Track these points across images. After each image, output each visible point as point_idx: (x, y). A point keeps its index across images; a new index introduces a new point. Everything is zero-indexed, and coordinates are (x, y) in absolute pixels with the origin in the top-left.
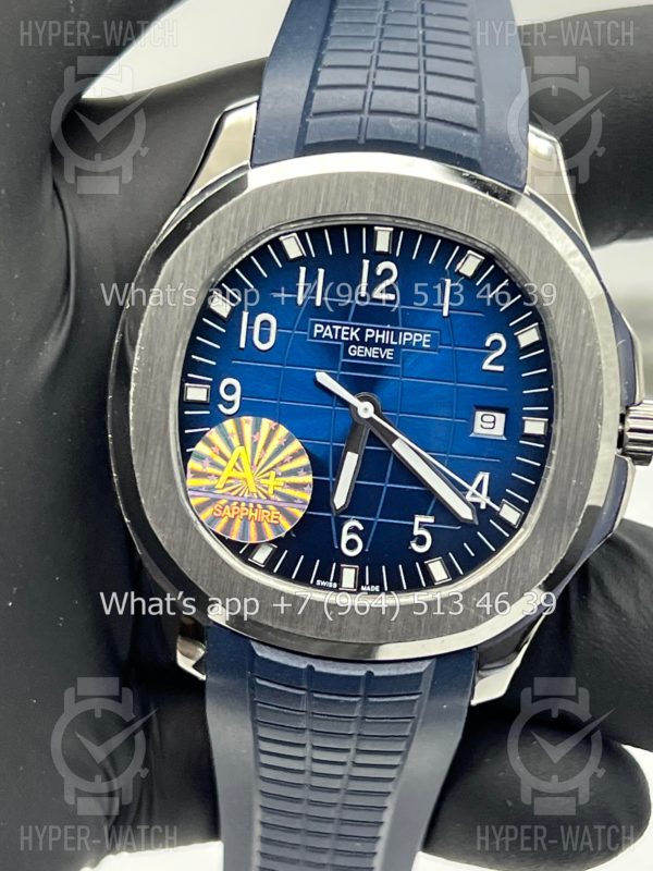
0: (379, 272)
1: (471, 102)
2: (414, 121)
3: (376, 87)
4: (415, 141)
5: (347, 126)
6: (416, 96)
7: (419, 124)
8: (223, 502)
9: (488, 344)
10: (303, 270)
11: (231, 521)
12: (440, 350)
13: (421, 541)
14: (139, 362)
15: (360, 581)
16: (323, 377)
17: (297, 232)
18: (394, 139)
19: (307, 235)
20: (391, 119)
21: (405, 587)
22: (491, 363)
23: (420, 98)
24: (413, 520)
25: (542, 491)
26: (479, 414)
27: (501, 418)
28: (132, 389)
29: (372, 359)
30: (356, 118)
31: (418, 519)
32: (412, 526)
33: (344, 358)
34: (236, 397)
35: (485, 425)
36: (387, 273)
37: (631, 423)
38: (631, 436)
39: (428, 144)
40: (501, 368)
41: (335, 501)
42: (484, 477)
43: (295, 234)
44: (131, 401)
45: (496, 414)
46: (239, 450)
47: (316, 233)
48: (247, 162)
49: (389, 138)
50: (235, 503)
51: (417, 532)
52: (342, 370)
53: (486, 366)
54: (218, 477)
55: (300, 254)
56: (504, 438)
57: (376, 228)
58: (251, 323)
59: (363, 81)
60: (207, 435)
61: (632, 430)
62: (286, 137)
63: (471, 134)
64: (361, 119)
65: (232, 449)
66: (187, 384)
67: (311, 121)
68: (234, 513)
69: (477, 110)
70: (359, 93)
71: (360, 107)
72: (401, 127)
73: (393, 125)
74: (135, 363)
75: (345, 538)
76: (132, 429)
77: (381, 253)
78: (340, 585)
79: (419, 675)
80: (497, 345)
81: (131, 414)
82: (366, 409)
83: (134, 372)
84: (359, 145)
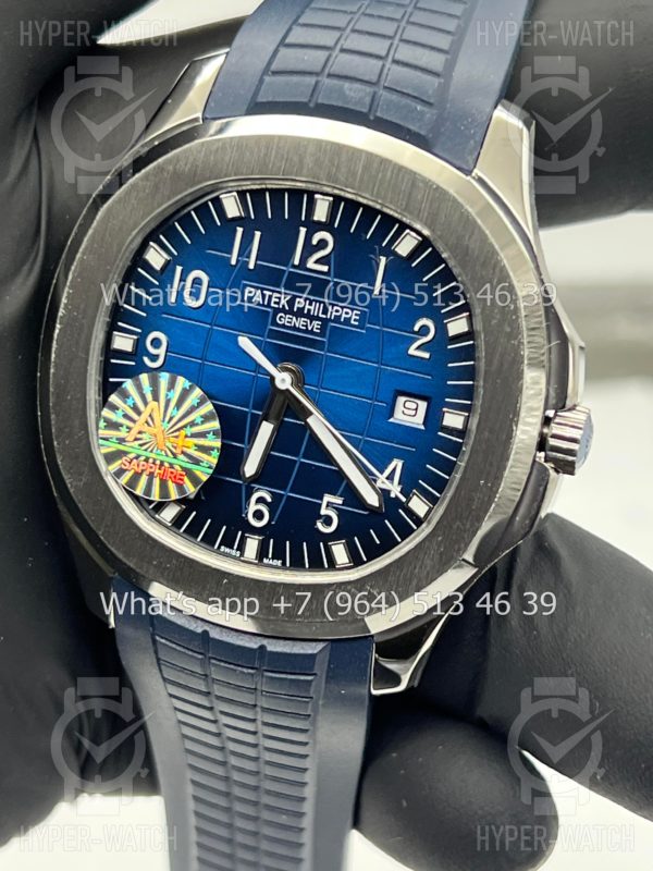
0: (314, 242)
1: (436, 74)
2: (369, 89)
3: (343, 50)
4: (365, 110)
5: (300, 88)
6: (380, 63)
7: (375, 93)
8: (132, 456)
9: (416, 328)
10: (240, 230)
11: (137, 476)
12: (367, 329)
13: (328, 521)
14: (66, 305)
15: (262, 553)
16: (245, 342)
17: (238, 192)
18: (346, 106)
19: (248, 195)
20: (347, 85)
21: (307, 566)
22: (418, 348)
23: (384, 66)
24: (322, 499)
25: (450, 486)
26: (401, 400)
27: (423, 405)
28: (57, 331)
29: (299, 330)
30: (311, 80)
31: (327, 498)
32: (320, 505)
33: (272, 325)
34: (161, 351)
35: (406, 411)
36: (323, 244)
37: (555, 429)
38: (552, 442)
39: (379, 114)
40: (426, 355)
41: (246, 469)
42: (397, 464)
43: (235, 194)
44: (55, 342)
45: (419, 402)
46: (153, 404)
47: (258, 195)
48: (199, 115)
49: (340, 104)
50: (143, 458)
51: (324, 511)
52: (268, 337)
53: (412, 351)
54: (129, 428)
55: (238, 214)
56: (422, 427)
57: (317, 196)
58: (183, 279)
59: (330, 43)
60: (123, 386)
61: (554, 436)
62: (242, 92)
63: (426, 109)
64: (317, 83)
65: (146, 403)
66: (115, 333)
67: (267, 79)
68: (141, 468)
69: (440, 83)
70: (322, 55)
71: (318, 69)
72: (355, 94)
73: (347, 92)
74: (62, 306)
75: (253, 507)
76: (52, 371)
77: (319, 223)
78: (242, 555)
79: (313, 656)
80: (424, 330)
81: (53, 356)
82: (283, 380)
83: (60, 314)
84: (309, 108)
